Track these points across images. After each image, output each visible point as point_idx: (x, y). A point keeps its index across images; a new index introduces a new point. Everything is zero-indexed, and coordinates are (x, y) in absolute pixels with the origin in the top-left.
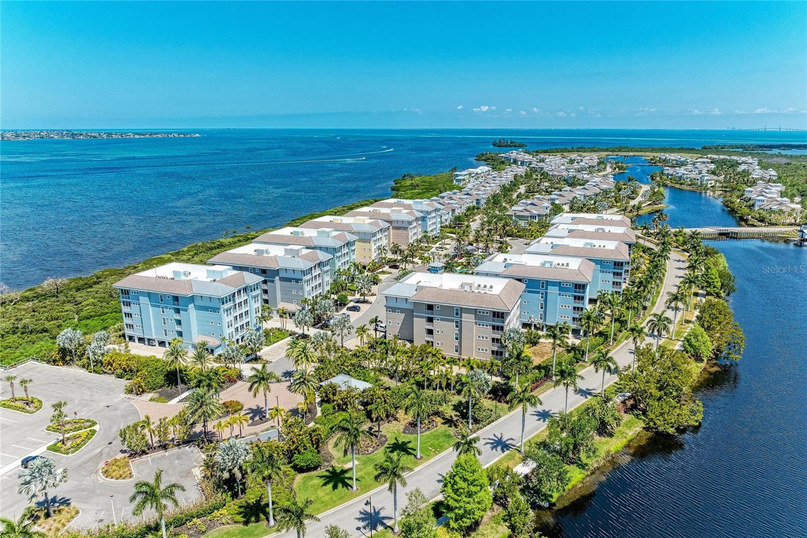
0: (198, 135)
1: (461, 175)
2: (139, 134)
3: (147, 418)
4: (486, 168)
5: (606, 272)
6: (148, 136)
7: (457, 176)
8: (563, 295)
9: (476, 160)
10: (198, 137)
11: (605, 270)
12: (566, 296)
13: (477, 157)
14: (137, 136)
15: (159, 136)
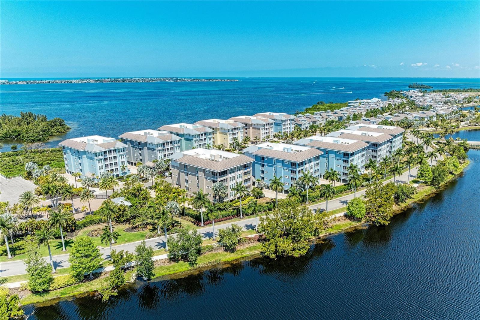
0: (237, 80)
1: (352, 103)
2: (207, 80)
3: (8, 202)
4: (377, 99)
5: (339, 159)
6: (211, 80)
7: (350, 103)
8: (285, 169)
9: (384, 95)
10: (237, 81)
11: (338, 158)
12: (287, 170)
13: (385, 93)
14: (206, 81)
15: (217, 81)
